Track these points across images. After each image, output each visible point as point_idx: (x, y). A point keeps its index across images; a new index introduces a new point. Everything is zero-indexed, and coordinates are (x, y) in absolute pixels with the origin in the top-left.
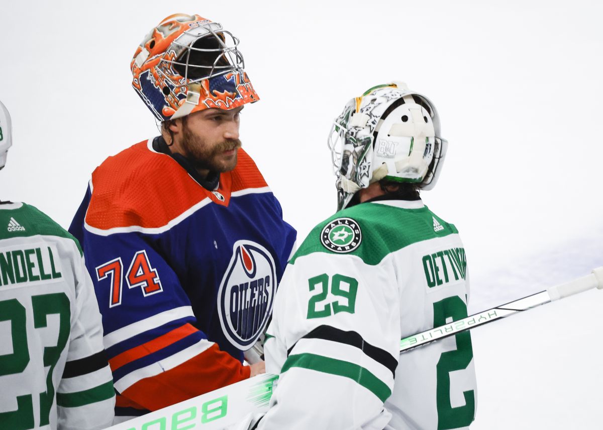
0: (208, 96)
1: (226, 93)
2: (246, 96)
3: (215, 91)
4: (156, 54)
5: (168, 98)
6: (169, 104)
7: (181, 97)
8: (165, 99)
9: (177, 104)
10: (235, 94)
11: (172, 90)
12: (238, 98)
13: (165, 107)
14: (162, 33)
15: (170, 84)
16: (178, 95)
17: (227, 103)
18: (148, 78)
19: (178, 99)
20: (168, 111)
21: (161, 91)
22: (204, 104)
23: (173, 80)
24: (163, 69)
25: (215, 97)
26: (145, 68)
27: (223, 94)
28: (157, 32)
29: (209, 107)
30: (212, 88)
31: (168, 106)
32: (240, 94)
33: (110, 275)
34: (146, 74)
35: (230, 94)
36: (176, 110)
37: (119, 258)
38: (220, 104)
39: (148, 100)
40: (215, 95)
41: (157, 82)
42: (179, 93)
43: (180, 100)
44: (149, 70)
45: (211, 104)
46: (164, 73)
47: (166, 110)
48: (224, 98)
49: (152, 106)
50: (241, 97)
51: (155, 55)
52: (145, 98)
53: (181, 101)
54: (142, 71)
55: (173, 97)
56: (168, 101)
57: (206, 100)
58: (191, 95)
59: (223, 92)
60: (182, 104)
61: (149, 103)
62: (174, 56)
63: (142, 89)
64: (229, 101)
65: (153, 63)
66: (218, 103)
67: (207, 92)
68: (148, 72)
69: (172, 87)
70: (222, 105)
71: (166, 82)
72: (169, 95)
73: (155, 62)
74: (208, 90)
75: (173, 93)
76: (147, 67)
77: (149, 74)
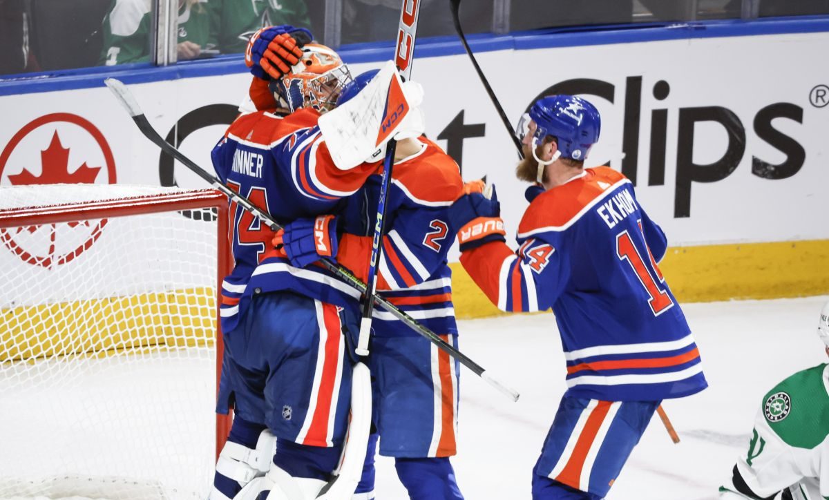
4: (313, 73)
5: (306, 104)
11: (311, 100)
14: (319, 59)
15: (313, 95)
18: (298, 84)
21: (303, 96)
23: (316, 95)
24: (313, 84)
26: (299, 76)
28: (315, 56)
39: (290, 98)
41: (303, 90)
42: (316, 105)
44: (302, 80)
46: (313, 87)
49: (291, 103)
55: (310, 105)
56: (304, 105)
65: (307, 76)
68: (300, 80)
69: (313, 98)
71: (311, 93)
72: (308, 102)
73: (309, 76)
75: (311, 102)
76: (301, 77)
77: (301, 82)
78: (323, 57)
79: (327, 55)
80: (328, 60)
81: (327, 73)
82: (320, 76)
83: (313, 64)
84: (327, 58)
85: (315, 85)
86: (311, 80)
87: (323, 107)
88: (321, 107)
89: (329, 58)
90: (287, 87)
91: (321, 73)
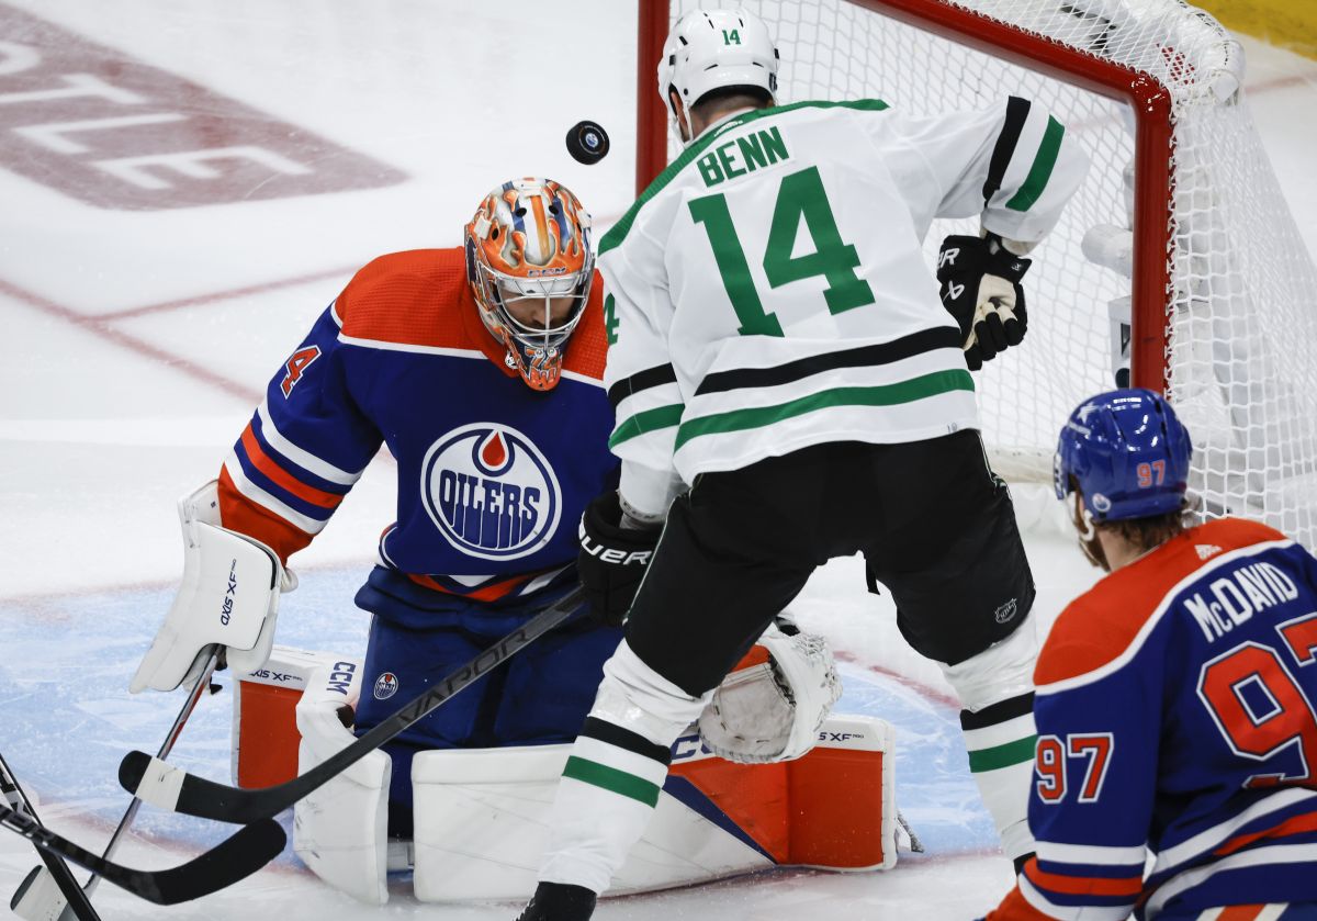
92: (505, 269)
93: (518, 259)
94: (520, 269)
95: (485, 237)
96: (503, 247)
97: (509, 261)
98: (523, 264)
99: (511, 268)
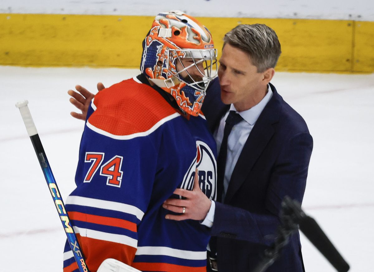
0: (177, 90)
1: (187, 99)
2: (195, 111)
3: (183, 92)
4: (175, 44)
5: (157, 68)
6: (154, 70)
7: (164, 75)
8: (155, 66)
9: (158, 76)
10: (191, 104)
11: (163, 67)
12: (191, 108)
13: (151, 69)
14: (187, 34)
15: (166, 63)
16: (163, 73)
17: (183, 103)
18: (158, 47)
19: (161, 74)
20: (149, 72)
21: (157, 60)
22: (171, 91)
23: (169, 65)
24: (171, 54)
25: (179, 94)
26: (162, 41)
27: (185, 97)
28: (186, 29)
29: (171, 94)
30: (184, 89)
31: (153, 71)
32: (193, 107)
33: (92, 161)
34: (159, 44)
35: (189, 102)
36: (154, 78)
37: (104, 154)
38: (178, 99)
39: (146, 56)
40: (181, 93)
41: (160, 54)
42: (165, 73)
43: (162, 75)
44: (163, 45)
45: (174, 94)
46: (169, 56)
47: (149, 70)
48: (183, 99)
49: (144, 60)
50: (192, 109)
51: (174, 42)
52: (145, 52)
53: (161, 77)
54: (158, 40)
55: (160, 71)
56: (155, 68)
57: (174, 90)
58: (170, 81)
59: (186, 97)
60: (161, 79)
61: (144, 57)
62: (183, 56)
63: (148, 47)
64: (184, 104)
65: (168, 44)
66: (178, 98)
67: (179, 88)
68: (161, 44)
69: (165, 66)
70: (179, 101)
71: (165, 60)
72: (159, 67)
73: (170, 45)
74: (180, 88)
75: (162, 69)
76: (163, 42)
77: (161, 46)
78: (192, 35)
79: (197, 34)
80: (196, 39)
81: (188, 50)
82: (181, 50)
83: (179, 36)
84: (195, 37)
85: (172, 55)
86: (170, 49)
87: (170, 79)
88: (169, 77)
89: (197, 37)
90: (147, 45)
91: (182, 48)
92: (193, 46)
93: (199, 40)
94: (201, 45)
95: (171, 36)
96: (187, 37)
97: (195, 42)
98: (202, 42)
99: (196, 45)
